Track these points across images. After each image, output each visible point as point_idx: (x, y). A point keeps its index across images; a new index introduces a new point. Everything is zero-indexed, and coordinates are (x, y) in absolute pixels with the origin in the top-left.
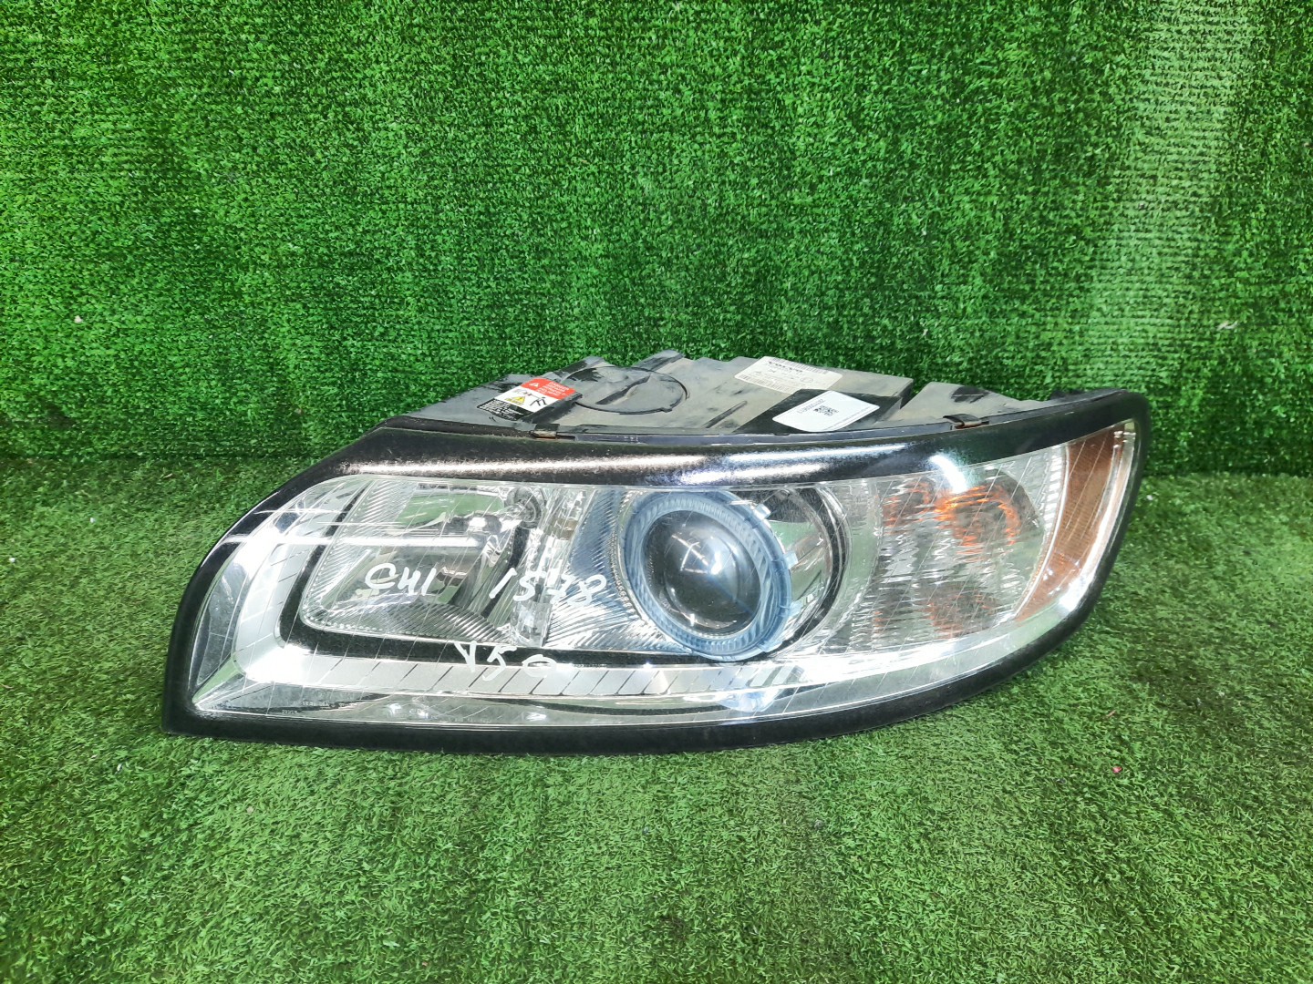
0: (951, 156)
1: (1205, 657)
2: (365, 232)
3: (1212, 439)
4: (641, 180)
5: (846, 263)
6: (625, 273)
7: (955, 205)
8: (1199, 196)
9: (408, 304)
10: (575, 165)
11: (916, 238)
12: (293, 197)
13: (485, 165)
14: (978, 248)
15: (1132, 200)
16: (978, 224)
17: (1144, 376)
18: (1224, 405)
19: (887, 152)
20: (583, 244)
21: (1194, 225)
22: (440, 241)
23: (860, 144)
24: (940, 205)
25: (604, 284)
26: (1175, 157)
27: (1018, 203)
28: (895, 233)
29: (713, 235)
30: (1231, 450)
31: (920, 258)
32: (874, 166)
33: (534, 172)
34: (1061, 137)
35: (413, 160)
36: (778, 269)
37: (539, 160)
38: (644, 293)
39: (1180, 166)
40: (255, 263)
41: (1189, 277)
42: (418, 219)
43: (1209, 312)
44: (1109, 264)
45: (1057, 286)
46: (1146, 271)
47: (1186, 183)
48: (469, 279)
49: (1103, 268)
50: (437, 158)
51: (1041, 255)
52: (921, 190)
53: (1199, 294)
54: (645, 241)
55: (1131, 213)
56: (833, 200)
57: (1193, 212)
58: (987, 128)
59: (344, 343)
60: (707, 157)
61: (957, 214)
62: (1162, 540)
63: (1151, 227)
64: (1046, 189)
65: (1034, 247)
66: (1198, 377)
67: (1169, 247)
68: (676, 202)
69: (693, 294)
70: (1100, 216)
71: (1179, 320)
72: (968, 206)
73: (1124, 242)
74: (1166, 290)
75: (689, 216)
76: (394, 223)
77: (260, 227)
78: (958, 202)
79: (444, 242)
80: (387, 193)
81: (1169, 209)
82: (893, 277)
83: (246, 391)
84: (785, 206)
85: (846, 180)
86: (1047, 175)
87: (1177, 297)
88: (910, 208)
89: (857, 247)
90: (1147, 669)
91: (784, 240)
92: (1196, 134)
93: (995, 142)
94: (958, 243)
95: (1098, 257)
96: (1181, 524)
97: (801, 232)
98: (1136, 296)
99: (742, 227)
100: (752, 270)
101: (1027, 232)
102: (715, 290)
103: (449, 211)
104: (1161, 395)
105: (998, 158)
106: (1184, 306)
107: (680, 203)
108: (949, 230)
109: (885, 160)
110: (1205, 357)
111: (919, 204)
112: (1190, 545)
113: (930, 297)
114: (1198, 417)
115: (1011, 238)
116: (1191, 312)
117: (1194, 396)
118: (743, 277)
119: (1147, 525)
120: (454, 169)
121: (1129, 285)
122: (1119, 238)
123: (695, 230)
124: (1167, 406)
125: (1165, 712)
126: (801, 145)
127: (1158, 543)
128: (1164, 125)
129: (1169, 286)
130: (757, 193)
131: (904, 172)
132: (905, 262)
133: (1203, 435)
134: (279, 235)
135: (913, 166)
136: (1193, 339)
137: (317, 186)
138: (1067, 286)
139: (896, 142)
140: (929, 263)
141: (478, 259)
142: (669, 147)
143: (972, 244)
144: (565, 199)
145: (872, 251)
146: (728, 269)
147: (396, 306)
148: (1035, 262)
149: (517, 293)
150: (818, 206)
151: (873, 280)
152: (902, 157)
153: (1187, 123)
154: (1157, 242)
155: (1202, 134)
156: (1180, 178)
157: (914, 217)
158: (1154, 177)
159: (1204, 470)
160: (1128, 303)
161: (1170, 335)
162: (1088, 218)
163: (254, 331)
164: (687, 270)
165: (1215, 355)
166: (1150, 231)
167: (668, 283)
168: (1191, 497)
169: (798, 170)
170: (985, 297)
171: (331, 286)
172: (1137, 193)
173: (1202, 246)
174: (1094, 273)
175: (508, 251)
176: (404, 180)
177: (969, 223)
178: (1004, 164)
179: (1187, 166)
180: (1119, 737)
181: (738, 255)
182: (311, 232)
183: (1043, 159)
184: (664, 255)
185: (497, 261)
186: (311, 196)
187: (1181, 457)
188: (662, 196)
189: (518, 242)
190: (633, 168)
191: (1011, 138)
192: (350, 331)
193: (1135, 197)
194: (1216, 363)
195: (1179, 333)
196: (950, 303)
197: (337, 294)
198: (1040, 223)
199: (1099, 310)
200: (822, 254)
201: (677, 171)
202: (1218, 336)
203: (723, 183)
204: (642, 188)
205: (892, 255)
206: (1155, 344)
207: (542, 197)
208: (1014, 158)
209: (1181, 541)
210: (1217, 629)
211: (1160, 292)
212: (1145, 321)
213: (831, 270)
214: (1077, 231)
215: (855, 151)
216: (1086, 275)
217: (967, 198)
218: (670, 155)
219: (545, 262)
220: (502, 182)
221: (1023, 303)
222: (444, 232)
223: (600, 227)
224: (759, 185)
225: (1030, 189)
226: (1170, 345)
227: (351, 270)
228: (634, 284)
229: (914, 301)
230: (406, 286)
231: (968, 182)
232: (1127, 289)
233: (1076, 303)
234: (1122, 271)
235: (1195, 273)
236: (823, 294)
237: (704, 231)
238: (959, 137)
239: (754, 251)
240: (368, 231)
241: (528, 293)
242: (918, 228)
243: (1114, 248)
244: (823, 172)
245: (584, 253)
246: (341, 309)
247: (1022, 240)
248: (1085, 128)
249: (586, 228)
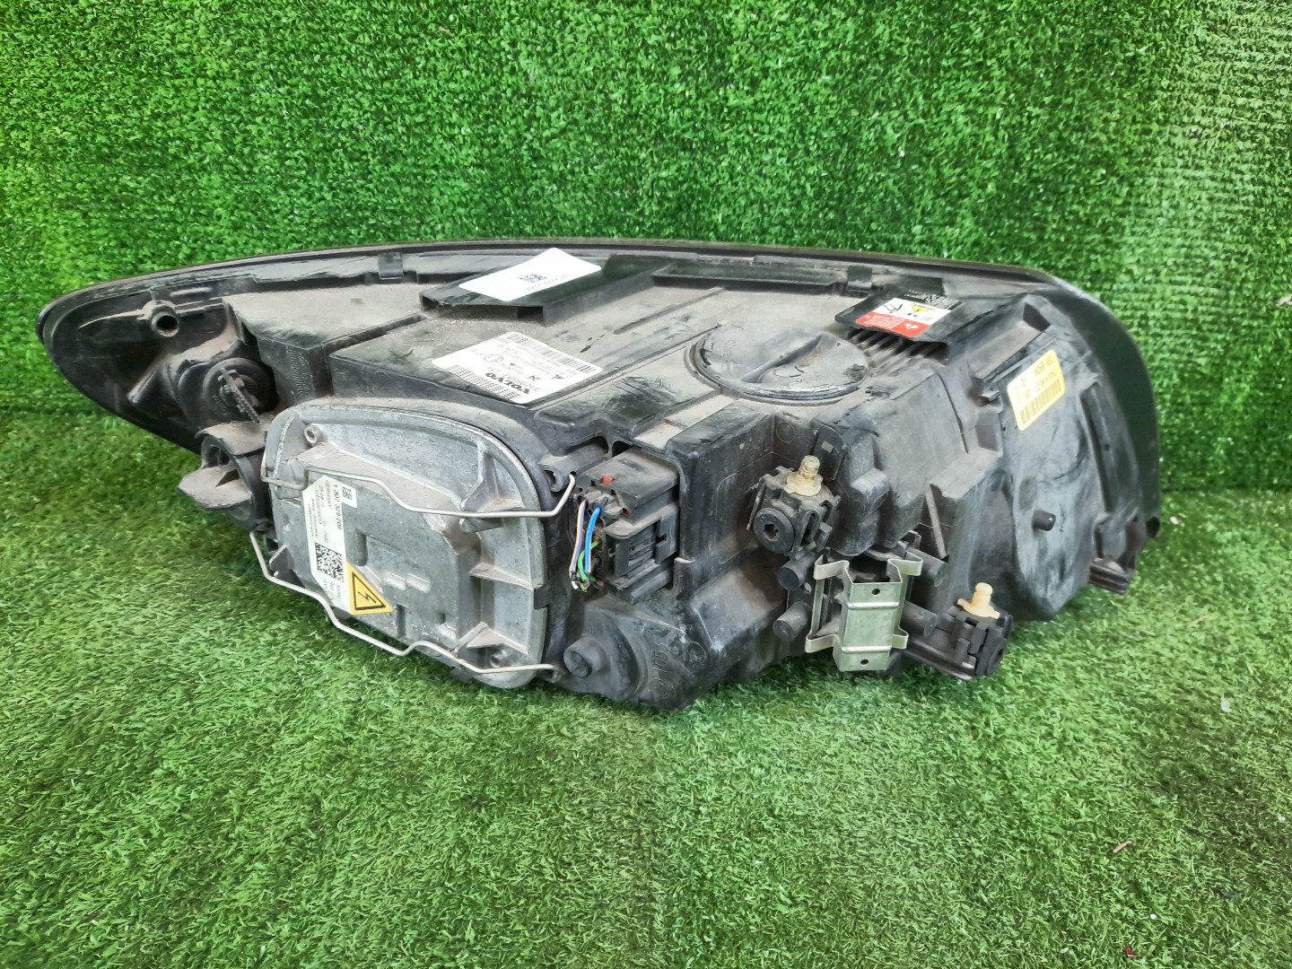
0: (943, 49)
1: (1254, 758)
2: (156, 116)
3: (1257, 448)
4: (523, 62)
5: (796, 192)
6: (506, 189)
7: (945, 117)
8: (1272, 121)
9: (219, 218)
10: (434, 36)
11: (891, 160)
12: (52, 61)
13: (309, 29)
14: (972, 178)
15: (1183, 124)
16: (974, 145)
17: (1177, 362)
18: (1275, 404)
19: (856, 38)
20: (448, 146)
21: (1262, 162)
22: (254, 132)
23: (821, 24)
24: (924, 116)
25: (477, 204)
26: (1245, 64)
27: (1030, 118)
28: (864, 152)
29: (619, 143)
30: (1278, 463)
31: (895, 189)
32: (839, 57)
33: (377, 43)
34: (1093, 27)
35: (211, 16)
36: (705, 194)
37: (383, 25)
38: (531, 220)
39: (1251, 77)
40: (13, 153)
41: (1247, 233)
42: (224, 101)
43: (1268, 281)
44: (1148, 211)
45: (1075, 237)
46: (1191, 223)
47: (1256, 103)
48: (296, 188)
49: (1138, 216)
50: (244, 16)
51: (1056, 192)
52: (901, 94)
53: (1257, 256)
54: (530, 148)
55: (1179, 141)
56: (780, 102)
57: (1261, 143)
58: (993, 9)
59: (141, 267)
60: (610, 33)
61: (949, 129)
62: (1191, 579)
63: (1204, 162)
64: (1070, 100)
65: (1048, 182)
66: (1247, 367)
67: (1225, 190)
68: (570, 95)
69: (594, 224)
70: (1139, 144)
71: (1228, 290)
72: (961, 119)
73: (1167, 182)
74: (1215, 249)
75: (588, 115)
76: (192, 105)
77: (14, 101)
78: (950, 113)
79: (260, 133)
80: (180, 62)
81: (1229, 139)
82: (858, 213)
83: (22, 325)
84: (717, 109)
85: (800, 76)
86: (1071, 81)
87: (1228, 259)
88: (884, 119)
89: (811, 170)
90: (1174, 773)
91: (715, 156)
92: (1277, 32)
93: (1003, 29)
94: (946, 171)
95: (1133, 200)
96: (1215, 558)
97: (737, 145)
98: (1177, 255)
99: (658, 136)
100: (670, 195)
101: (1039, 160)
102: (623, 219)
103: (265, 93)
104: (1197, 388)
105: (1006, 53)
106: (1237, 271)
107: (577, 97)
108: (936, 151)
109: (854, 49)
110: (1259, 341)
111: (896, 114)
112: (1227, 588)
113: (904, 241)
114: (1241, 419)
115: (1017, 167)
116: (1245, 280)
117: (1239, 391)
118: (660, 204)
119: (1170, 558)
120: (268, 35)
121: (1168, 240)
122: (1161, 176)
123: (595, 136)
124: (1204, 403)
125: (1200, 845)
126: (740, 23)
127: (1186, 583)
128: (1233, 17)
129: (1219, 245)
130: (679, 87)
131: (877, 66)
132: (874, 193)
133: (1246, 443)
134: (41, 115)
135: (891, 58)
136: (1243, 316)
137: (85, 48)
138: (1089, 238)
139: (869, 23)
140: (906, 196)
141: (307, 160)
142: (561, 16)
143: (964, 172)
144: (421, 82)
145: (832, 177)
146: (640, 192)
147: (202, 220)
148: (1047, 202)
149: (359, 208)
150: (760, 111)
151: (831, 216)
152: (876, 46)
153: (1266, 17)
154: (1208, 183)
155: (1284, 33)
156: (1249, 95)
157: (889, 131)
158: (1214, 92)
159: (1242, 486)
160: (1165, 264)
161: (1213, 309)
162: (1123, 144)
163: (27, 248)
164: (586, 190)
165: (1270, 339)
166: (1202, 168)
167: (559, 207)
168: (1228, 521)
169: (735, 58)
170: (976, 243)
171: (116, 189)
172: (1190, 113)
173: (1269, 191)
174: (1126, 222)
175: (345, 151)
176: (201, 45)
177: (962, 143)
178: (1014, 62)
179: (1260, 77)
180: (1135, 886)
181: (652, 174)
182: (83, 113)
183: (1067, 57)
184: (555, 167)
185: (332, 164)
186: (78, 62)
187: (1216, 468)
188: (551, 86)
189: (358, 139)
190: (513, 44)
191: (1025, 24)
192: (146, 251)
193: (1186, 119)
194: (1270, 349)
195: (1227, 307)
196: (931, 250)
197: (123, 198)
198: (1058, 149)
199: (1129, 272)
200: (765, 177)
201: (572, 51)
202: (1277, 314)
203: (633, 71)
204: (525, 74)
205: (858, 182)
206: (1195, 321)
207: (386, 79)
208: (1028, 53)
209: (1215, 582)
210: (1269, 713)
211: (1207, 251)
212: (1185, 289)
213: (776, 201)
214: (1107, 161)
215: (814, 35)
216: (1116, 224)
217: (961, 108)
218: (561, 29)
219: (396, 168)
220: (333, 54)
221: (1026, 256)
222: (259, 119)
223: (470, 125)
224: (683, 78)
225: (1047, 100)
226: (1213, 323)
227: (141, 168)
228: (518, 206)
229: (884, 246)
230: (215, 193)
231: (964, 85)
232: (1166, 246)
233: (1099, 262)
234: (1162, 220)
235: (1255, 228)
236: (764, 232)
237: (608, 137)
238: (955, 19)
239: (674, 168)
240: (158, 115)
241: (374, 210)
242: (894, 147)
243: (1155, 189)
244: (769, 63)
245: (448, 159)
246: (132, 221)
247: (1031, 171)
248: (1127, 16)
249: (452, 125)
